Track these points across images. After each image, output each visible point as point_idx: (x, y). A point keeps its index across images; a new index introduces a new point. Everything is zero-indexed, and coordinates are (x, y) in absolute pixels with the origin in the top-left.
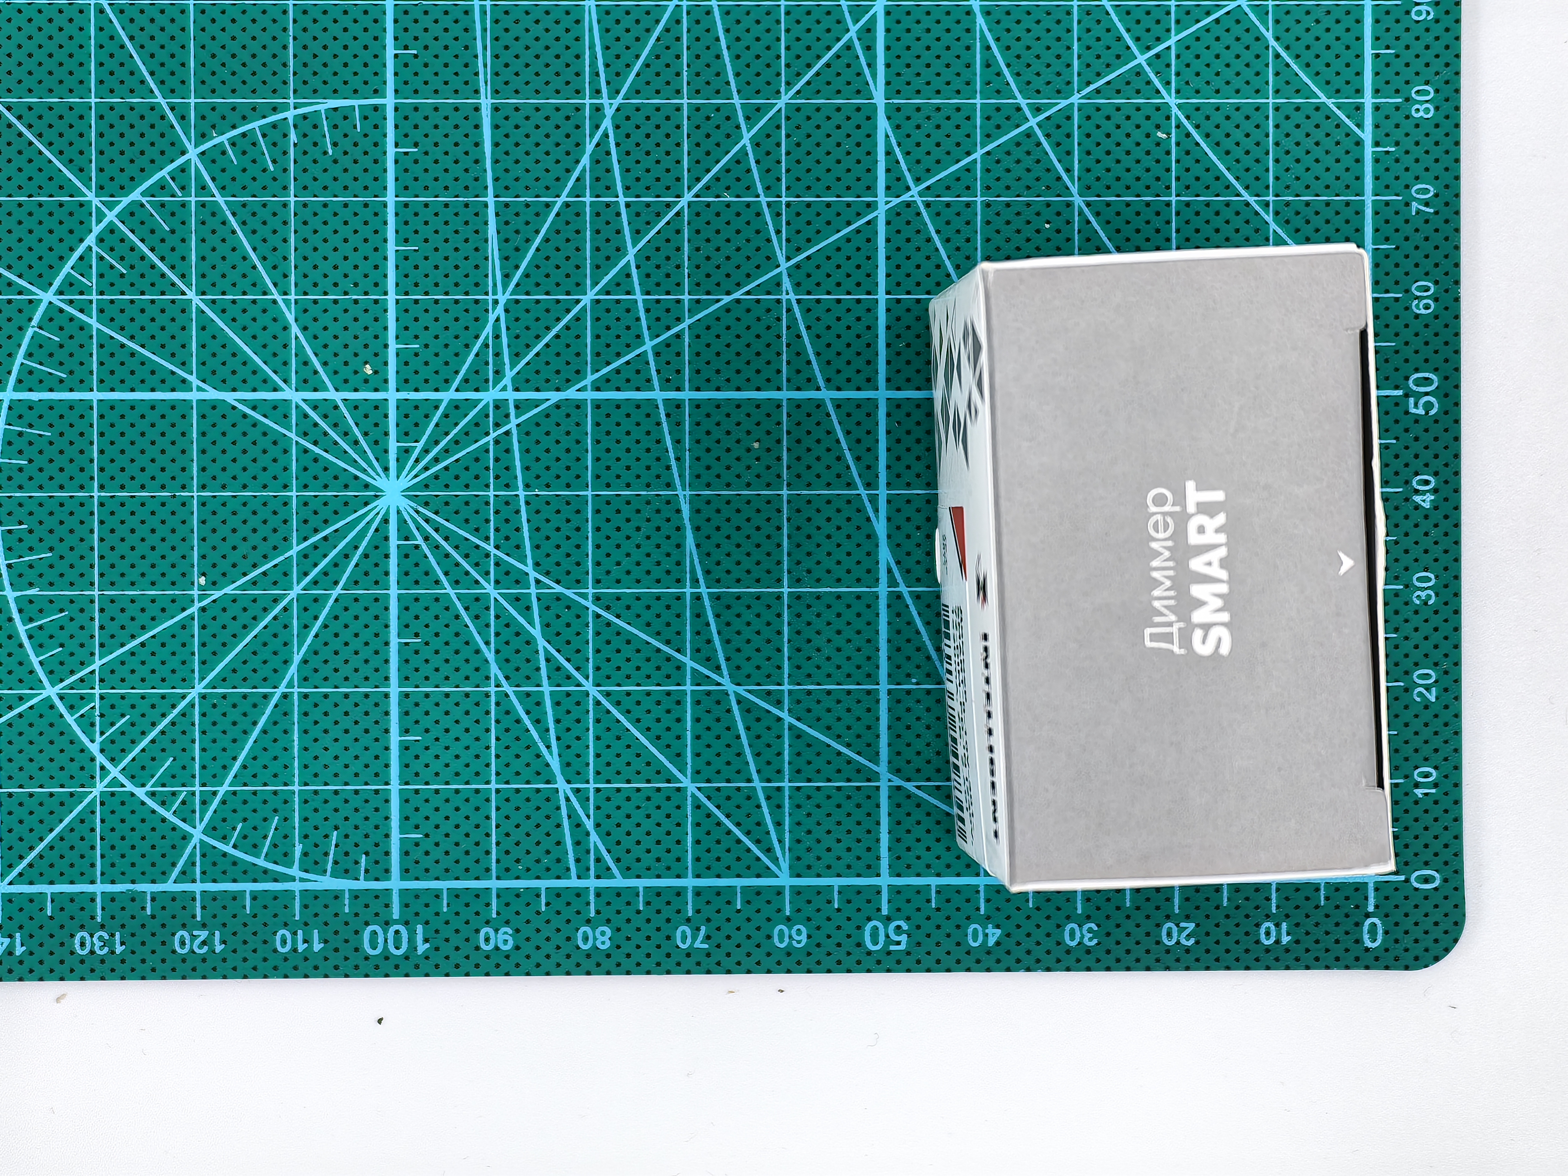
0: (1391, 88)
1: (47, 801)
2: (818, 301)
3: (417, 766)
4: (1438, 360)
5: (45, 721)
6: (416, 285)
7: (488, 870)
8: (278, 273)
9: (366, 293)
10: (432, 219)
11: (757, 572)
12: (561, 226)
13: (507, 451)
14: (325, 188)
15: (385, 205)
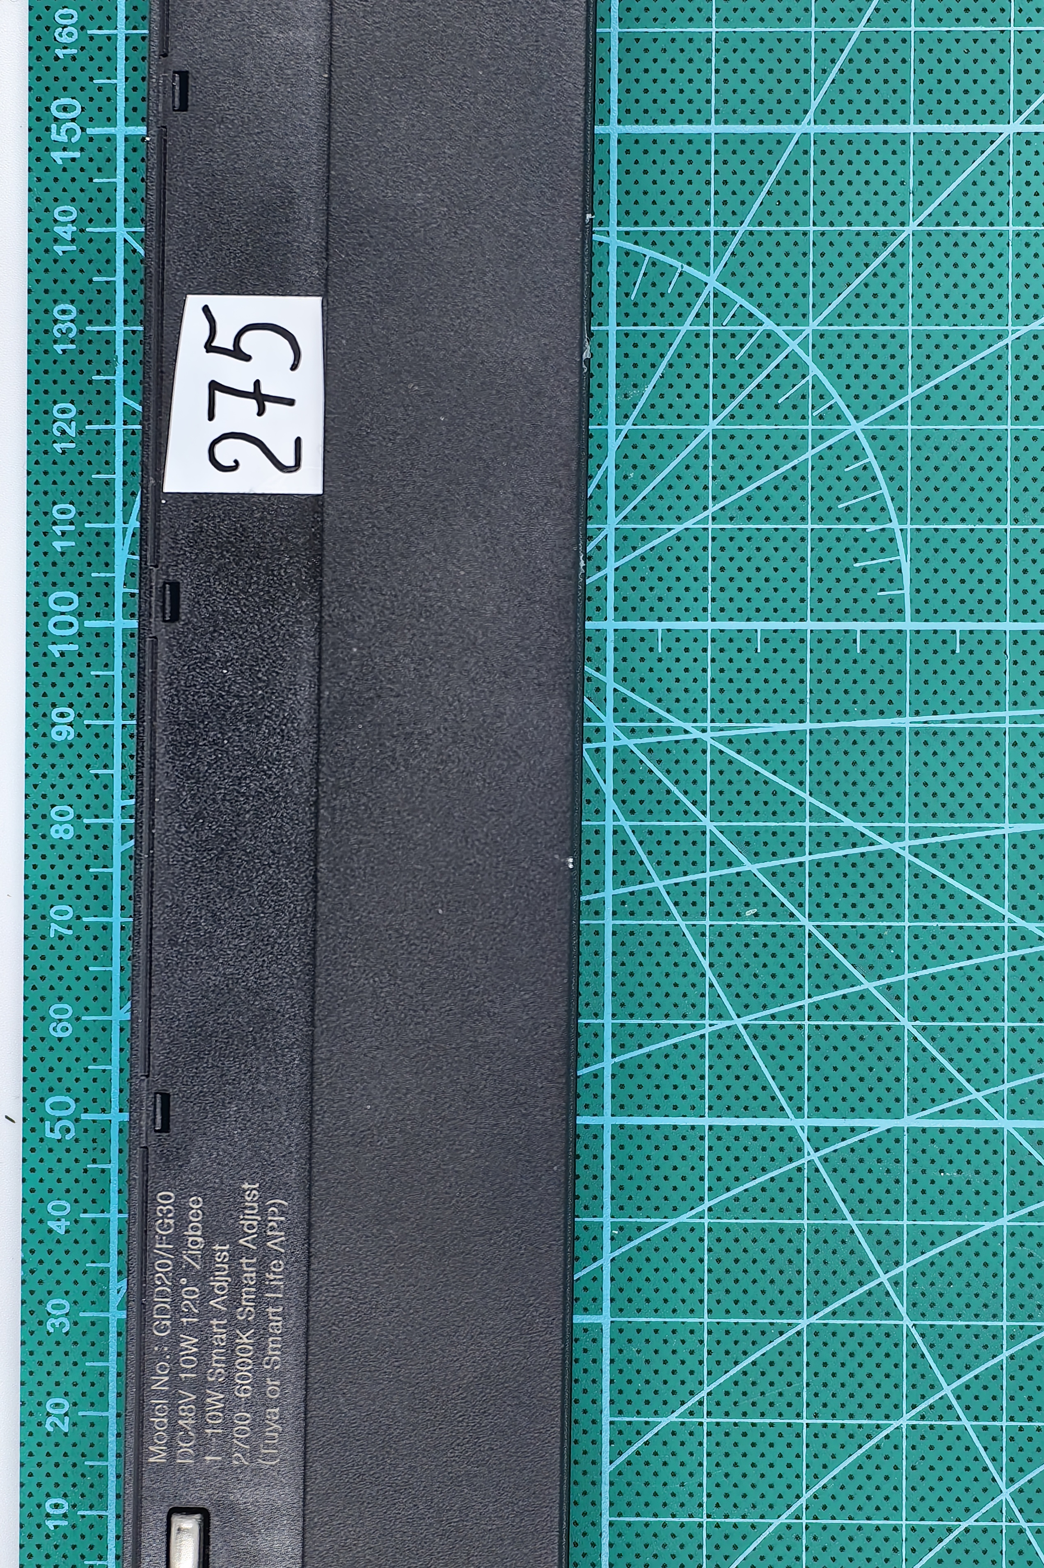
2: (703, 1056)
6: (722, 650)
8: (735, 512)
9: (714, 600)
12: (781, 797)
14: (821, 560)
15: (802, 620)
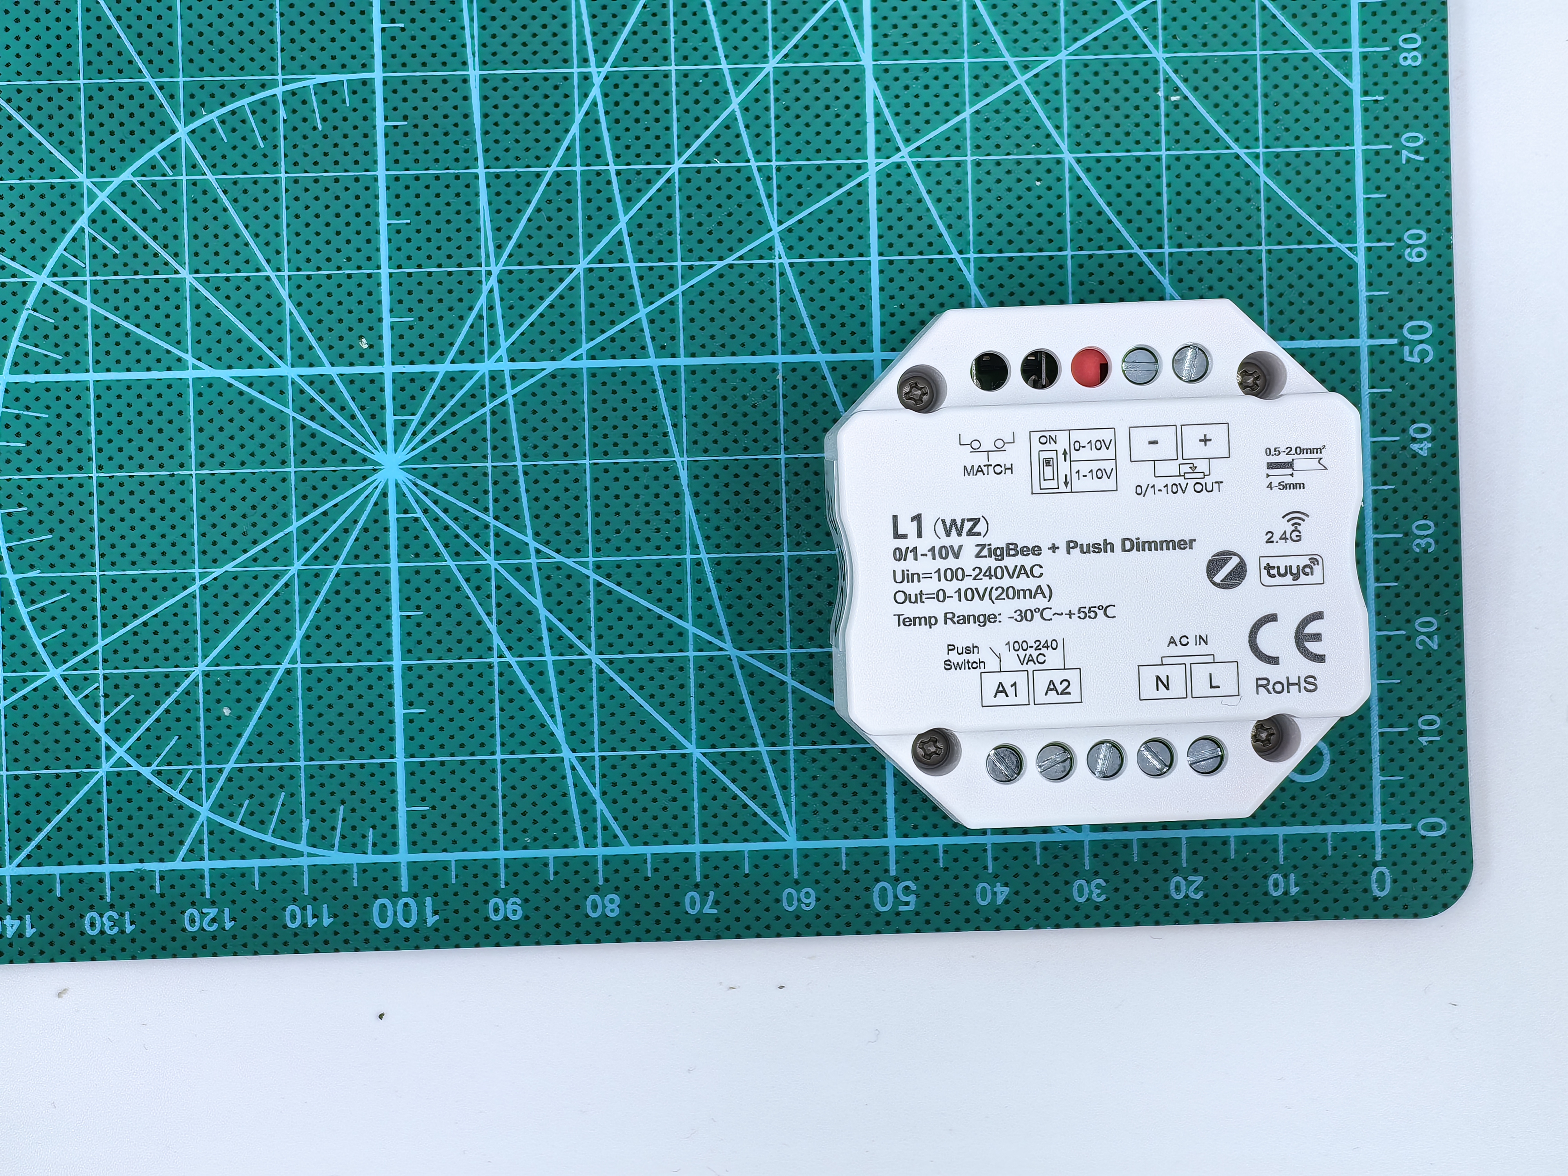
0: (1379, 36)
1: (54, 782)
2: (811, 264)
3: (421, 738)
4: (1431, 307)
5: (49, 703)
6: (409, 258)
7: (495, 841)
8: (271, 249)
9: (359, 268)
10: (423, 192)
11: (757, 536)
12: (552, 196)
13: (504, 422)
14: (316, 163)
15: (376, 179)
